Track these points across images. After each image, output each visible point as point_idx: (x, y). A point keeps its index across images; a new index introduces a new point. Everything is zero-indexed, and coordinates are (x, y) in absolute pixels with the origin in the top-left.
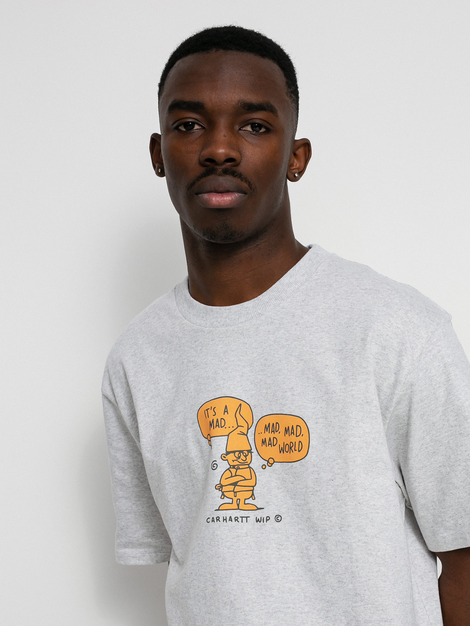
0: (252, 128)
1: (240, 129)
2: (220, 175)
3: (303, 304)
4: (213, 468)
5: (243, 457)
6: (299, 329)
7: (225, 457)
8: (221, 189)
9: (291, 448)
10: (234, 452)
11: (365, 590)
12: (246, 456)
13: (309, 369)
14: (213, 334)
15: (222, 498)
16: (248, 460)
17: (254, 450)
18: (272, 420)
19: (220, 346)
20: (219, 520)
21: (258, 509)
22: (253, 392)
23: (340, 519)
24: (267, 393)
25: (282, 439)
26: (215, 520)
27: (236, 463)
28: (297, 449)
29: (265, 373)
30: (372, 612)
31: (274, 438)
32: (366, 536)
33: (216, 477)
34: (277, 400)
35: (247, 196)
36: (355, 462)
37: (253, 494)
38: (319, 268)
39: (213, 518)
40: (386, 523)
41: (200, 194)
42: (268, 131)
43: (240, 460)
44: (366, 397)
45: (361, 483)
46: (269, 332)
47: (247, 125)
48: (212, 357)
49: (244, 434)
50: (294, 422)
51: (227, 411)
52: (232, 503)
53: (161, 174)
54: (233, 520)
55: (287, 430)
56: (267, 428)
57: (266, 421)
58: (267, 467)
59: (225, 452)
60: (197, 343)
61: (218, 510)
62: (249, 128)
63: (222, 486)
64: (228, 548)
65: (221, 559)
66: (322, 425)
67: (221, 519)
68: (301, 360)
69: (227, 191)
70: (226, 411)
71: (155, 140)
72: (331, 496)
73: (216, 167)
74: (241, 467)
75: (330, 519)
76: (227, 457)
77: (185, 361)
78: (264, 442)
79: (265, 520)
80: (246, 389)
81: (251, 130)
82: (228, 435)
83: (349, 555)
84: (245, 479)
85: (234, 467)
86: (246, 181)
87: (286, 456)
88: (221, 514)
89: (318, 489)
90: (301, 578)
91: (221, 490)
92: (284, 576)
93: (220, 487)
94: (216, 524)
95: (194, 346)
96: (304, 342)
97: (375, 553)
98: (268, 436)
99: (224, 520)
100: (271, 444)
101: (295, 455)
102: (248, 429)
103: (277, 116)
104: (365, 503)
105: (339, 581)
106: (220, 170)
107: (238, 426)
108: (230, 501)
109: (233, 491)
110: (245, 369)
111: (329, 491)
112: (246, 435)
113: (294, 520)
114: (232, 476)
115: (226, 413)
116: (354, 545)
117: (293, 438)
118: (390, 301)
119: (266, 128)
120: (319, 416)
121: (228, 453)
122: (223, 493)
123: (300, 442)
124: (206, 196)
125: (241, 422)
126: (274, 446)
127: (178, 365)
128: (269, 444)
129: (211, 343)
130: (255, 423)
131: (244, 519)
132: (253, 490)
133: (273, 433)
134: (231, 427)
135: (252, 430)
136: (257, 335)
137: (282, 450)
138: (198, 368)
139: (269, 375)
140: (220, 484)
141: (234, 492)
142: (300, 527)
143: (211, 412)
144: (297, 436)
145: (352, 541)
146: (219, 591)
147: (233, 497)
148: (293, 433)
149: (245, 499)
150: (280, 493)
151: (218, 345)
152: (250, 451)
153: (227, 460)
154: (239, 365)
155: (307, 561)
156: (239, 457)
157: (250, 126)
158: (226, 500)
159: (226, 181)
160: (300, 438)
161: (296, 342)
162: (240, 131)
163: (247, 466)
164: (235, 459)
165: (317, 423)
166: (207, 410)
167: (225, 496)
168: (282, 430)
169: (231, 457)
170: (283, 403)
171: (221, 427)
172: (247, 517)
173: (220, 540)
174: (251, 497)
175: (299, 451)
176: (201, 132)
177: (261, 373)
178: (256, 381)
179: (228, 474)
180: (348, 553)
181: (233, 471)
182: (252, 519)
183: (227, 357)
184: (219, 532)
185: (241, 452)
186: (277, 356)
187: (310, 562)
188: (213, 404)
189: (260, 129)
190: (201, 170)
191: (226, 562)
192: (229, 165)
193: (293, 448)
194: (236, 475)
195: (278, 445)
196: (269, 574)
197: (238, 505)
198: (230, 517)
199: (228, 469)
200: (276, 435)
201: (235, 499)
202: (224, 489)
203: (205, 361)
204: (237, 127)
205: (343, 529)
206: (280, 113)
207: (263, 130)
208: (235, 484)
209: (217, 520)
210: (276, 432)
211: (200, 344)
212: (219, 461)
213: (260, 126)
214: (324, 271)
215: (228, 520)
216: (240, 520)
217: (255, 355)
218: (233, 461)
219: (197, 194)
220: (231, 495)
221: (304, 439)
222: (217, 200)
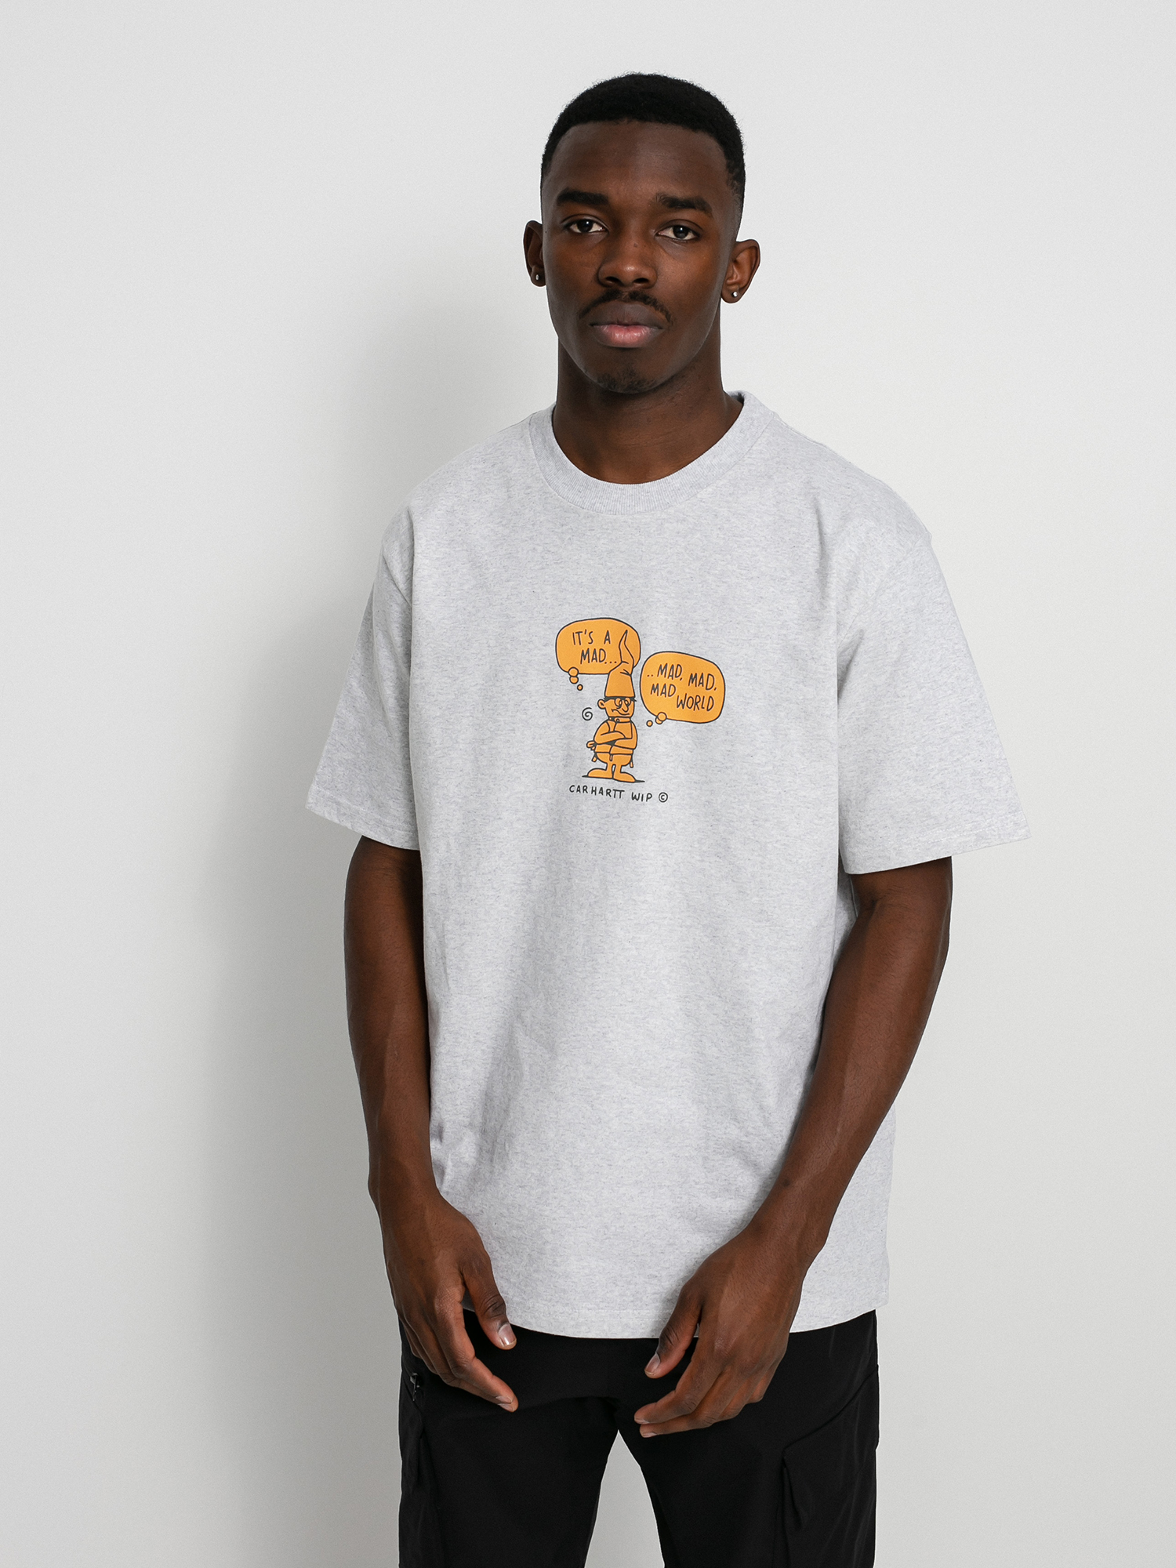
0: (676, 232)
1: (657, 235)
2: (625, 301)
3: (730, 499)
4: (586, 718)
5: (624, 706)
6: (722, 536)
7: (602, 704)
8: (626, 321)
9: (696, 703)
10: (614, 698)
11: (775, 907)
12: (628, 705)
13: (734, 597)
14: (592, 522)
15: (594, 760)
16: (630, 712)
17: (638, 698)
18: (672, 660)
19: (602, 541)
20: (586, 790)
21: (636, 781)
22: (644, 615)
23: (755, 809)
24: (666, 620)
25: (683, 688)
26: (582, 790)
27: (615, 714)
28: (705, 706)
29: (666, 591)
30: (779, 936)
31: (671, 685)
32: (787, 836)
33: (589, 730)
34: (682, 633)
35: (661, 331)
36: (786, 735)
37: (631, 760)
38: (754, 448)
39: (579, 787)
40: (816, 821)
41: (597, 324)
42: (698, 237)
43: (620, 710)
44: (812, 652)
45: (792, 765)
46: (678, 533)
47: (669, 227)
48: (589, 555)
49: (628, 674)
50: (707, 669)
51: (609, 640)
52: (606, 770)
53: (540, 282)
54: (605, 793)
55: (693, 678)
56: (662, 670)
57: (662, 660)
58: (655, 724)
59: (603, 697)
60: (564, 527)
61: (587, 776)
62: (670, 233)
63: (595, 744)
64: (594, 831)
65: (583, 844)
66: (745, 679)
67: (589, 790)
68: (723, 582)
69: (636, 324)
70: (607, 639)
71: (532, 233)
72: (746, 777)
73: (621, 289)
74: (621, 720)
75: (741, 807)
76: (606, 704)
77: (540, 549)
78: (654, 689)
79: (645, 798)
80: (636, 609)
81: (673, 236)
82: (609, 674)
83: (760, 859)
84: (625, 738)
85: (613, 719)
86: (662, 311)
87: (686, 712)
88: (591, 783)
89: (729, 765)
90: (685, 880)
91: (594, 750)
92: (663, 876)
93: (593, 745)
94: (582, 795)
95: (560, 531)
96: (729, 557)
97: (795, 860)
98: (662, 680)
99: (593, 791)
100: (665, 693)
101: (702, 714)
102: (633, 667)
103: (711, 216)
104: (792, 792)
105: (740, 892)
106: (627, 294)
107: (622, 662)
108: (604, 766)
109: (609, 753)
110: (637, 582)
111: (745, 771)
112: (630, 675)
113: (684, 802)
114: (609, 732)
115: (607, 642)
116: (769, 845)
117: (701, 691)
118: (849, 511)
119: (695, 233)
120: (741, 666)
121: (607, 699)
122: (596, 753)
123: (710, 697)
124: (606, 329)
125: (626, 657)
126: (669, 696)
127: (523, 550)
128: (662, 693)
129: (589, 534)
130: (643, 659)
131: (618, 793)
132: (632, 755)
133: (670, 678)
134: (613, 662)
135: (639, 668)
136: (659, 534)
137: (681, 704)
138: (562, 565)
139: (673, 595)
140: (594, 740)
141: (611, 754)
142: (692, 811)
143: (584, 638)
144: (707, 689)
145: (768, 841)
146: (575, 888)
147: (608, 761)
148: (702, 683)
149: (622, 766)
150: (670, 762)
151: (599, 539)
152: (633, 699)
153: (605, 708)
154: (629, 575)
155: (698, 858)
156: (620, 706)
157: (671, 229)
158: (599, 764)
159: (635, 310)
160: (711, 693)
161: (717, 555)
162: (657, 238)
163: (629, 720)
164: (615, 707)
165: (737, 675)
166: (578, 633)
167: (598, 758)
168: (686, 676)
169: (610, 704)
170: (691, 639)
171: (600, 661)
172: (621, 791)
173: (584, 818)
174: (629, 763)
175: (708, 710)
176: (602, 236)
177: (659, 590)
178: (651, 600)
179: (605, 729)
180: (759, 855)
181: (612, 724)
182: (627, 795)
183: (613, 560)
184: (584, 808)
185: (623, 698)
186: (687, 570)
187: (703, 861)
188: (590, 626)
189: (686, 235)
190: (599, 291)
191: (589, 850)
192: (639, 287)
193: (699, 704)
194: (614, 731)
195: (675, 696)
196: (644, 873)
197: (613, 773)
198: (601, 789)
199: (606, 721)
200: (675, 682)
201: (610, 764)
202: (598, 748)
203: (575, 558)
204: (653, 232)
205: (757, 823)
206: (715, 213)
207: (689, 236)
208: (612, 743)
209: (584, 790)
210: (676, 677)
211: (570, 531)
212: (595, 709)
213: (686, 231)
214: (761, 453)
215: (597, 792)
216: (612, 793)
217: (654, 563)
218: (613, 710)
219: (592, 325)
220: (606, 757)
221: (716, 695)
222: (623, 336)
